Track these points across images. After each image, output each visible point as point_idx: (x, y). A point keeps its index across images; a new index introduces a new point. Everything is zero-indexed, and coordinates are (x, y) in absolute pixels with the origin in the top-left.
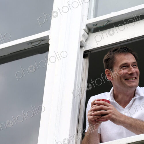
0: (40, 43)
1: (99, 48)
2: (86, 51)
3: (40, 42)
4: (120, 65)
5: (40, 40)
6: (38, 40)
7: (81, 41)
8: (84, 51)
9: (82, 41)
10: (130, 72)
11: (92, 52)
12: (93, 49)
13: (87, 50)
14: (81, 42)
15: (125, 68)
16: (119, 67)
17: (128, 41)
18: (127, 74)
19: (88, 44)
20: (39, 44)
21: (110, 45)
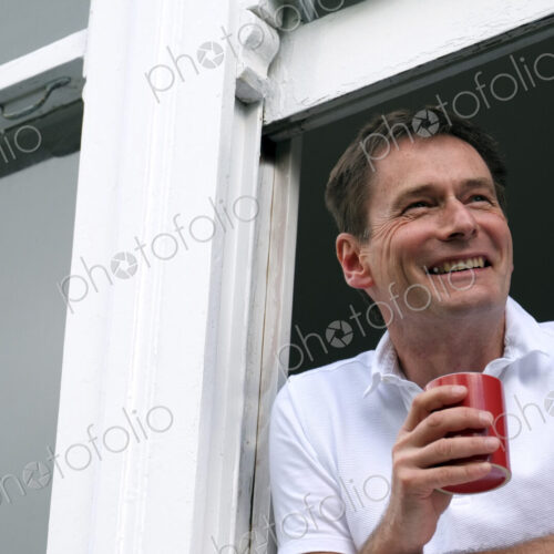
0: (43, 101)
1: (338, 103)
2: (275, 124)
3: (41, 96)
4: (392, 197)
5: (44, 88)
6: (33, 87)
7: (239, 74)
8: (265, 128)
9: (247, 72)
10: (448, 230)
11: (307, 126)
12: (307, 111)
13: (279, 117)
14: (240, 82)
15: (421, 210)
16: (390, 207)
17: (482, 53)
18: (436, 241)
19: (281, 87)
20: (40, 105)
21: (390, 79)
